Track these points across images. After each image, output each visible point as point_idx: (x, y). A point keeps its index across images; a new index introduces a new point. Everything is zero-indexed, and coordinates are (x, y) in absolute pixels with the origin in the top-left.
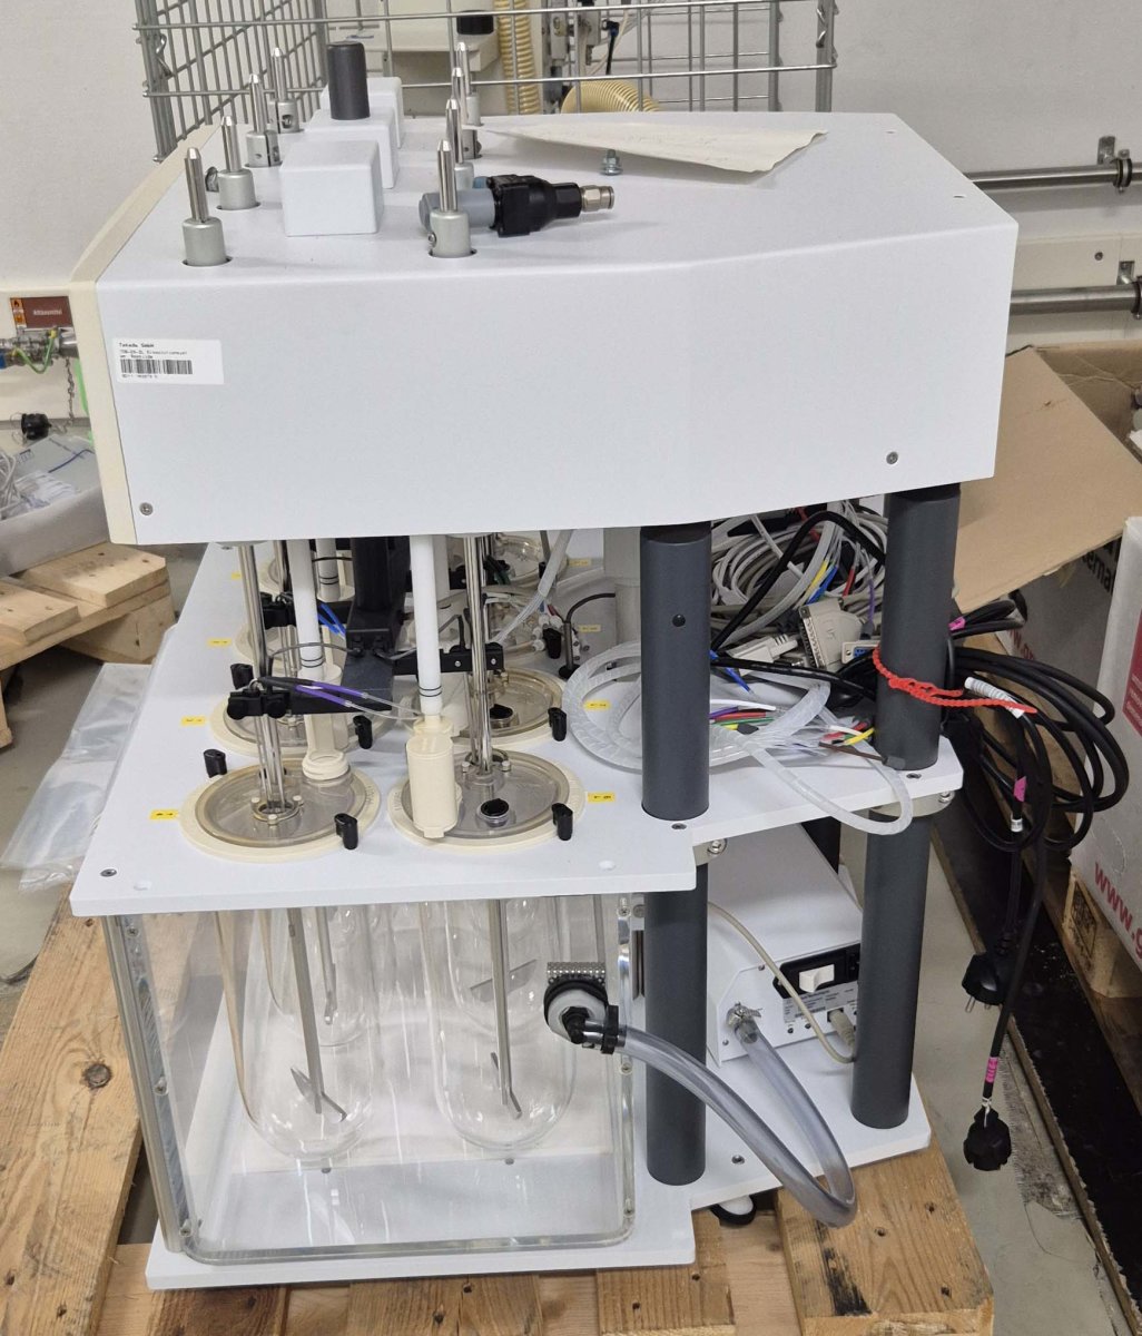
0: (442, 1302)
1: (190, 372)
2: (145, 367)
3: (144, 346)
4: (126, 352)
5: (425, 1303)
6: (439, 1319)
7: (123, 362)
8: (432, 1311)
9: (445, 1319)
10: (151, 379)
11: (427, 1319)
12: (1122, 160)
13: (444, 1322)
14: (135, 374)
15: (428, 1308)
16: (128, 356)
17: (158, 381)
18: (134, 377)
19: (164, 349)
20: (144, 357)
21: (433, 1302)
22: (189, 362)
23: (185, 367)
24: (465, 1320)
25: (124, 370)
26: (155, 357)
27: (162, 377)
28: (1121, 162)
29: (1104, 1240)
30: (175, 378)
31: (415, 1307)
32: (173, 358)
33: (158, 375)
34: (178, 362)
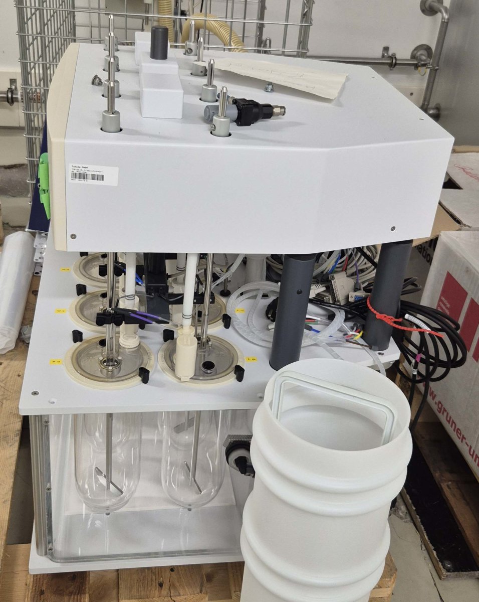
0: (162, 577)
1: (103, 180)
2: (82, 176)
3: (83, 167)
4: (75, 169)
5: (154, 577)
6: (161, 585)
7: (73, 174)
8: (157, 581)
9: (164, 585)
10: (84, 182)
11: (155, 585)
12: (392, 57)
13: (164, 587)
14: (77, 179)
15: (156, 580)
16: (75, 172)
17: (87, 183)
18: (77, 181)
19: (92, 169)
20: (82, 172)
21: (157, 576)
22: (103, 176)
23: (101, 178)
24: (172, 586)
25: (72, 177)
26: (88, 173)
27: (90, 182)
28: (392, 58)
29: (425, 535)
30: (96, 182)
31: (150, 579)
32: (96, 173)
33: (88, 180)
34: (98, 175)
